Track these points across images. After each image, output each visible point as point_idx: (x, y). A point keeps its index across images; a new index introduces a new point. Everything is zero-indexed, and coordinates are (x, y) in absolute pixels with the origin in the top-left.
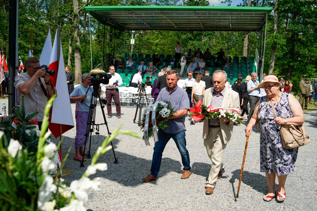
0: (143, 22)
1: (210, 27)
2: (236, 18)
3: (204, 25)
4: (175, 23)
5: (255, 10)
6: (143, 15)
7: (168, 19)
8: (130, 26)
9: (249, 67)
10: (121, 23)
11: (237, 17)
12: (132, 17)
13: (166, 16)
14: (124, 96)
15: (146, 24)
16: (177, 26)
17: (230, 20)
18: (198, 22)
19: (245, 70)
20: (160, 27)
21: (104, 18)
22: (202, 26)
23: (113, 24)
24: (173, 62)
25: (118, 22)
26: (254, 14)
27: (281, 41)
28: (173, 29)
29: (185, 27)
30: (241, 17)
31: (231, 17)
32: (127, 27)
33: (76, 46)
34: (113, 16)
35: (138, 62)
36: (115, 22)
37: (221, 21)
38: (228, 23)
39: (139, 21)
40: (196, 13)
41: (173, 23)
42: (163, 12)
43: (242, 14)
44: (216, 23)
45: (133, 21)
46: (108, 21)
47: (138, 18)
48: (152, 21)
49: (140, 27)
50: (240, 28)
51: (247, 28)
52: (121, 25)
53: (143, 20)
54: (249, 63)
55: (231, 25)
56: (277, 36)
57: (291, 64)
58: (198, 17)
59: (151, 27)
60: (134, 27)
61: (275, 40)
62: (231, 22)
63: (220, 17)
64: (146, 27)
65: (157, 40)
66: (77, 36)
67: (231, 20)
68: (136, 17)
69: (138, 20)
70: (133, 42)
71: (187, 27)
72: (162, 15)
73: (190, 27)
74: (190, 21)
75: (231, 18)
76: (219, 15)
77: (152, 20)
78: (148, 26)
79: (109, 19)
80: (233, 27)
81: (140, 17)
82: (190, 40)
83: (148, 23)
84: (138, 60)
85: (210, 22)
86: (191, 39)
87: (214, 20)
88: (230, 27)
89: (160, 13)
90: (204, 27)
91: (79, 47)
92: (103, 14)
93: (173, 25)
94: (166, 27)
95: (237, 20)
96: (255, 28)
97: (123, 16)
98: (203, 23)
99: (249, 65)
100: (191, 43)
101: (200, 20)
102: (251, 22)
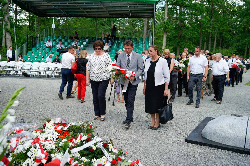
0: (60, 10)
1: (115, 15)
2: (133, 8)
3: (109, 13)
4: (87, 11)
5: (146, 1)
6: (59, 4)
7: (80, 7)
8: (51, 13)
9: (144, 46)
10: (42, 11)
11: (134, 6)
12: (51, 5)
13: (78, 6)
14: (43, 70)
15: (63, 12)
16: (89, 14)
17: (128, 9)
18: (105, 10)
19: (141, 48)
20: (75, 14)
21: (26, 6)
22: (108, 14)
23: (35, 11)
24: (85, 42)
25: (40, 9)
26: (146, 5)
27: (171, 26)
28: (85, 16)
29: (95, 15)
30: (137, 7)
31: (129, 6)
32: (48, 14)
33: (7, 30)
34: (34, 4)
35: (57, 43)
36: (37, 9)
37: (123, 10)
38: (128, 12)
39: (57, 9)
40: (101, 3)
41: (85, 11)
42: (75, 2)
43: (137, 5)
44: (119, 11)
45: (52, 9)
46: (30, 9)
47: (56, 7)
48: (68, 10)
49: (59, 14)
50: (138, 16)
51: (143, 16)
52: (43, 12)
53: (60, 8)
54: (144, 43)
55: (131, 14)
56: (167, 23)
57: (179, 44)
58: (103, 6)
59: (68, 14)
60: (54, 14)
61: (166, 25)
62: (130, 10)
63: (121, 6)
64: (63, 14)
65: (76, 25)
66: (7, 21)
67: (130, 9)
68: (53, 5)
69: (55, 8)
70: (54, 26)
71: (96, 15)
72: (75, 5)
73: (99, 15)
74: (98, 10)
75: (130, 8)
76: (119, 5)
77: (67, 8)
78: (65, 14)
79: (31, 7)
80: (132, 15)
81: (57, 6)
82: (102, 26)
83: (65, 11)
84: (57, 41)
85: (114, 10)
86: (102, 24)
87: (116, 9)
88: (130, 15)
89: (72, 3)
90: (110, 15)
91: (9, 30)
92: (25, 3)
93: (85, 13)
94: (80, 14)
95: (134, 9)
96: (149, 16)
97: (43, 4)
98: (109, 12)
99: (145, 44)
100: (102, 28)
101: (105, 9)
102: (146, 11)
